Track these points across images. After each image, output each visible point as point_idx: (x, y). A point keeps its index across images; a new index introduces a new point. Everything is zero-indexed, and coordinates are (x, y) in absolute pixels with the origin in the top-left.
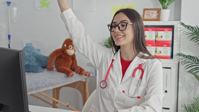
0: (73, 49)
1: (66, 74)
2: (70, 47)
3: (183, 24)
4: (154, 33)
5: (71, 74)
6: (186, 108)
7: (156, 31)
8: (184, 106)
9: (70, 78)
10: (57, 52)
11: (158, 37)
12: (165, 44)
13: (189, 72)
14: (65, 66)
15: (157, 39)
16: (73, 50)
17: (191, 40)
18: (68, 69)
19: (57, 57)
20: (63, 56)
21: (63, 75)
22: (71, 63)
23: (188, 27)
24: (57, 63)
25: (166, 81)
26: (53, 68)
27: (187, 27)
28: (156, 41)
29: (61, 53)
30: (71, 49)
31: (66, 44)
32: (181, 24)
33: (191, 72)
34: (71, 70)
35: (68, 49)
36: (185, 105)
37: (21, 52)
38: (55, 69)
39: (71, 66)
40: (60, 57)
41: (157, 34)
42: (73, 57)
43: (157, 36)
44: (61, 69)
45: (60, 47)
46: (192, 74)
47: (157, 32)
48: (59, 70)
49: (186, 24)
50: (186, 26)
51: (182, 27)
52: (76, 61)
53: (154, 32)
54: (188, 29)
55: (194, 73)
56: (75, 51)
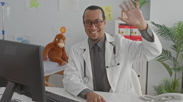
0: (63, 42)
1: (59, 63)
2: (61, 41)
3: (153, 23)
4: (129, 30)
5: (63, 63)
6: (155, 88)
7: (131, 28)
8: (154, 87)
10: (50, 45)
11: (133, 33)
12: (138, 39)
13: (158, 60)
14: (57, 57)
15: (132, 35)
16: (63, 43)
17: (160, 36)
18: (60, 59)
20: (56, 48)
21: (56, 64)
22: (61, 54)
23: (157, 25)
24: (50, 54)
25: (139, 68)
26: (46, 58)
27: (156, 26)
28: (131, 36)
29: (54, 46)
30: (62, 43)
32: (152, 23)
33: (159, 61)
34: (63, 60)
36: (154, 86)
38: (48, 59)
39: (62, 56)
40: (53, 49)
41: (132, 31)
42: (63, 49)
43: (131, 32)
44: (54, 59)
45: (51, 40)
46: (160, 62)
47: (131, 29)
48: (52, 60)
49: (155, 23)
50: (156, 25)
51: (153, 25)
53: (130, 29)
54: (157, 27)
55: (161, 61)
56: (65, 45)
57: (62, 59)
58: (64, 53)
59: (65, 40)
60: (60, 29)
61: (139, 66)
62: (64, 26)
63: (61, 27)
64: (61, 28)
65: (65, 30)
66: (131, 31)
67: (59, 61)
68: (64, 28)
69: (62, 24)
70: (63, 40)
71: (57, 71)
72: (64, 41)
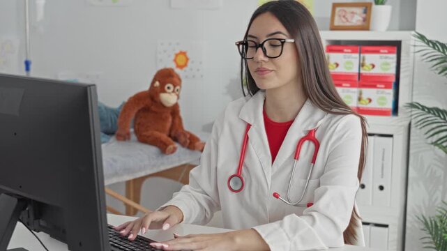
0: (173, 92)
1: (159, 147)
2: (169, 88)
3: (422, 37)
4: (356, 58)
5: (171, 147)
6: (426, 224)
7: (360, 53)
8: (422, 219)
9: (169, 156)
10: (138, 98)
11: (365, 67)
12: (381, 83)
13: (435, 144)
14: (157, 130)
15: (362, 71)
16: (173, 94)
17: (440, 73)
18: (164, 137)
19: (139, 111)
20: (153, 108)
21: (153, 150)
22: (169, 125)
23: (434, 44)
24: (139, 124)
25: (383, 165)
26: (128, 134)
27: (431, 45)
28: (359, 74)
29: (148, 101)
30: (169, 93)
31: (159, 81)
32: (419, 38)
33: (438, 145)
34: (170, 139)
35: (164, 91)
36: (424, 217)
37: (92, 87)
38: (134, 137)
39: (171, 130)
40: (146, 110)
41: (364, 59)
42: (175, 110)
43: (362, 65)
44: (148, 137)
45: (146, 87)
46: (440, 148)
47: (362, 55)
48: (143, 140)
49: (429, 38)
50: (429, 42)
51: (420, 43)
52: (180, 119)
53: (357, 55)
54: (434, 48)
55: (444, 147)
56: (178, 98)
57: (170, 136)
58: (177, 121)
59: (180, 85)
60: (173, 57)
61: (383, 159)
62: (184, 50)
63: (177, 51)
64: (177, 55)
65: (187, 59)
66: (361, 62)
67: (162, 142)
68: (183, 53)
69: (178, 44)
70: (175, 86)
71: (155, 170)
72: (178, 87)
